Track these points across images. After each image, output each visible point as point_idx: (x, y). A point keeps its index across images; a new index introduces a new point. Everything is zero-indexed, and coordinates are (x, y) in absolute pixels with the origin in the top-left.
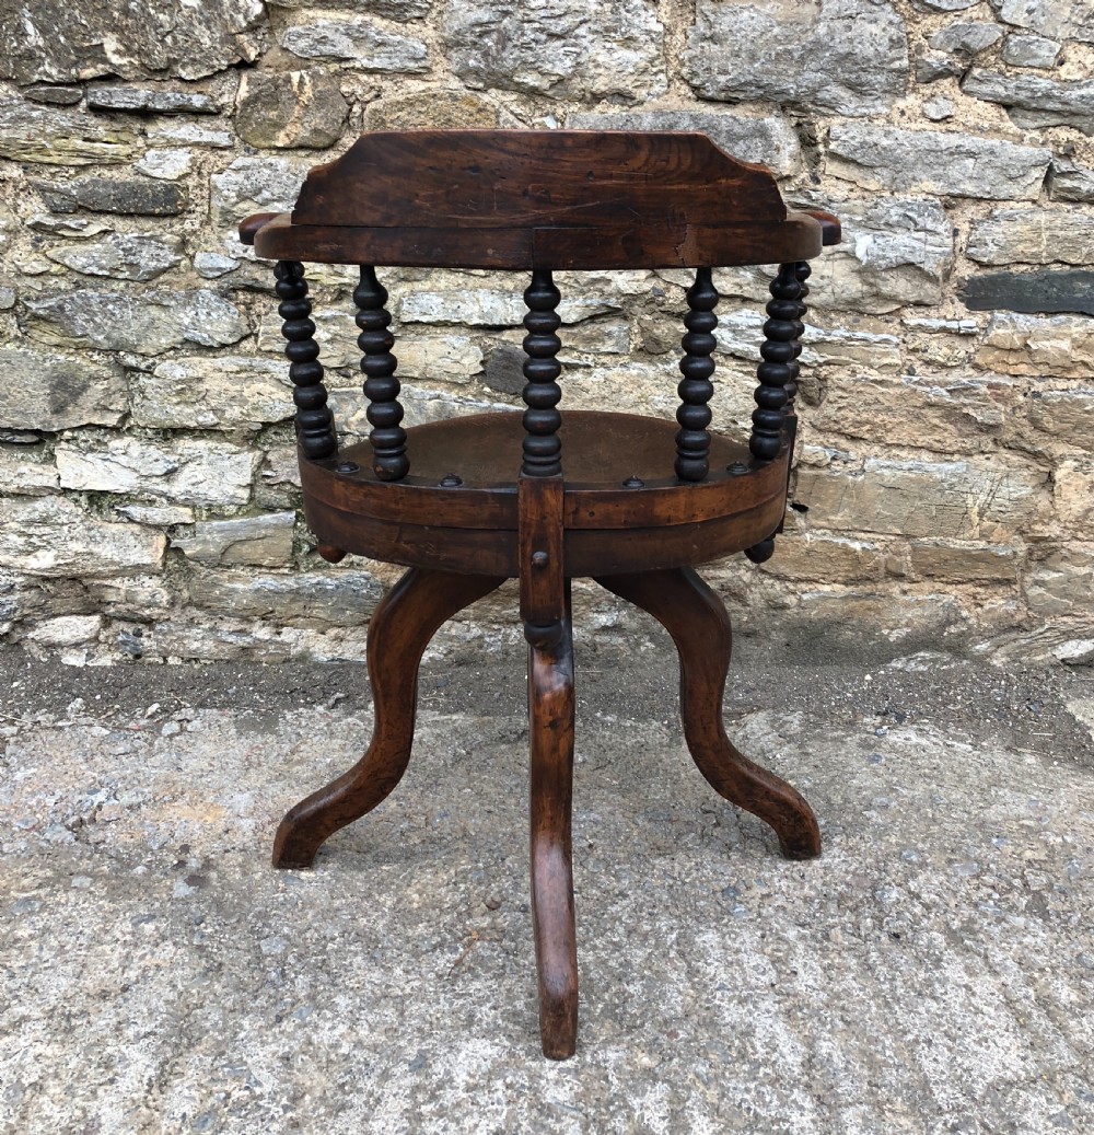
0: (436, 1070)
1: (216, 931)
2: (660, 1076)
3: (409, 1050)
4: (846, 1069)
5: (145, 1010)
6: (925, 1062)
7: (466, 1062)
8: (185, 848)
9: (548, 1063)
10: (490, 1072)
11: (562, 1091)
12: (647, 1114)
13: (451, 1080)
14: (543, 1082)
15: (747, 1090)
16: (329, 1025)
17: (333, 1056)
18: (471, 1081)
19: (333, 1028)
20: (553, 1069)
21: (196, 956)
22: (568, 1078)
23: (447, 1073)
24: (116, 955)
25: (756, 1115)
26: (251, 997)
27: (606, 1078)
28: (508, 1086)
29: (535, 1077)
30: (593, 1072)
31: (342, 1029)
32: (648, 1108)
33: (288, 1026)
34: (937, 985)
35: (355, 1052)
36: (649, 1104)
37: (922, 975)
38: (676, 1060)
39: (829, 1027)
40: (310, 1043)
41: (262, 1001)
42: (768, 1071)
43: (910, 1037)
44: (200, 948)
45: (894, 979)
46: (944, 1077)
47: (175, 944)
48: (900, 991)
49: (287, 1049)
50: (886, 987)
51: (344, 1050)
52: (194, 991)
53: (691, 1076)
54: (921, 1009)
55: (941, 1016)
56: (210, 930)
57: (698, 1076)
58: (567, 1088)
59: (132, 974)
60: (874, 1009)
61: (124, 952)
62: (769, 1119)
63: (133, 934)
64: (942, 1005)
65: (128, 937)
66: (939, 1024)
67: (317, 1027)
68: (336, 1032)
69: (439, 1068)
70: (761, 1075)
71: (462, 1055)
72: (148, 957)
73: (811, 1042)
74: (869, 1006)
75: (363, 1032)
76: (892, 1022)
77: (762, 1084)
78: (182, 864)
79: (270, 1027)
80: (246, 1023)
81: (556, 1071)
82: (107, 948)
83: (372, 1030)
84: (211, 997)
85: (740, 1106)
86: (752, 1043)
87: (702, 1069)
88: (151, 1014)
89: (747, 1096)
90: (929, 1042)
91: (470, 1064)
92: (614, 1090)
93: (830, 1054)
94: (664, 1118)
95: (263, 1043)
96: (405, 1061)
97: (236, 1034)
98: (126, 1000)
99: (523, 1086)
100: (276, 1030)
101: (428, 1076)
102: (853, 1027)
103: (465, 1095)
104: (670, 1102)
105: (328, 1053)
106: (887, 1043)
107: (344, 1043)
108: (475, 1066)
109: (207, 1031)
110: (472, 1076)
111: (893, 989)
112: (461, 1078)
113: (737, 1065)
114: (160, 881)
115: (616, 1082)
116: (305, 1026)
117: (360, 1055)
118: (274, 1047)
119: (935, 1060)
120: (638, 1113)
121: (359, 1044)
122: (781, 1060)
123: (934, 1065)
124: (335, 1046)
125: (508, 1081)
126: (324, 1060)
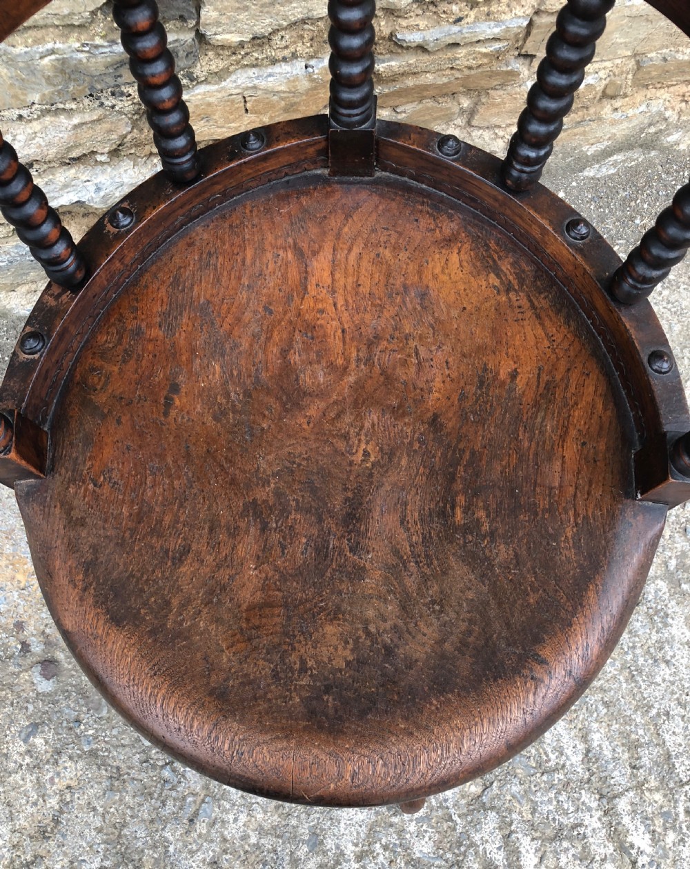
0: (328, 847)
1: (97, 730)
2: (488, 805)
3: (301, 831)
4: (614, 759)
5: (85, 845)
6: (667, 737)
7: (347, 832)
8: (20, 626)
9: (406, 816)
10: (368, 836)
11: (423, 843)
12: (488, 846)
13: (342, 854)
14: (408, 836)
15: (550, 801)
16: (231, 817)
17: (247, 847)
18: (357, 849)
19: (236, 820)
20: (411, 820)
21: (94, 767)
22: (424, 828)
23: (338, 847)
24: (29, 785)
25: (560, 824)
26: (159, 804)
27: (450, 819)
28: (385, 848)
29: (401, 832)
30: (440, 813)
31: (243, 818)
32: (487, 841)
33: (201, 827)
34: (667, 647)
35: (262, 841)
36: (487, 837)
37: (655, 637)
38: (495, 784)
39: (595, 715)
40: (225, 840)
41: (170, 807)
42: (562, 777)
43: (654, 712)
44: (93, 754)
45: (634, 647)
46: (681, 749)
47: (71, 758)
48: (641, 661)
49: (211, 854)
50: (629, 657)
51: (253, 840)
52: (112, 810)
53: (508, 797)
54: (658, 679)
55: (673, 683)
56: (91, 732)
57: (514, 796)
58: (427, 839)
59: (53, 802)
60: (624, 685)
61: (33, 778)
62: (569, 826)
63: (28, 752)
64: (673, 670)
65: (28, 760)
66: (673, 693)
67: (223, 821)
68: (240, 824)
69: (330, 844)
70: (556, 782)
71: (342, 825)
72: (56, 780)
73: (585, 738)
74: (620, 682)
75: (260, 816)
76: (638, 696)
77: (559, 793)
78: (25, 647)
79: (188, 832)
80: (168, 835)
81: (415, 822)
82: (18, 777)
83: (265, 812)
84: (128, 811)
85: (548, 818)
86: (544, 749)
87: (515, 789)
88: (91, 847)
89: (551, 808)
90: (667, 714)
91: (351, 832)
92: (459, 829)
93: (600, 746)
94: (499, 848)
95: (192, 853)
96: (304, 842)
97: (166, 847)
98: (64, 836)
99: (395, 844)
100: (194, 835)
101: (325, 853)
102: (612, 709)
103: (357, 866)
104: (500, 828)
105: (242, 846)
106: (638, 720)
107: (251, 833)
108: (355, 834)
109: (142, 851)
110: (356, 845)
111: (635, 660)
112: (350, 850)
113: (538, 775)
114: (17, 675)
115: (459, 821)
116: (214, 823)
117: (267, 842)
118: (200, 855)
119: (674, 733)
120: (481, 848)
121: (261, 831)
122: (568, 763)
123: (674, 738)
124: (245, 837)
125: (383, 841)
126: (242, 853)
